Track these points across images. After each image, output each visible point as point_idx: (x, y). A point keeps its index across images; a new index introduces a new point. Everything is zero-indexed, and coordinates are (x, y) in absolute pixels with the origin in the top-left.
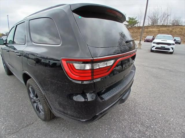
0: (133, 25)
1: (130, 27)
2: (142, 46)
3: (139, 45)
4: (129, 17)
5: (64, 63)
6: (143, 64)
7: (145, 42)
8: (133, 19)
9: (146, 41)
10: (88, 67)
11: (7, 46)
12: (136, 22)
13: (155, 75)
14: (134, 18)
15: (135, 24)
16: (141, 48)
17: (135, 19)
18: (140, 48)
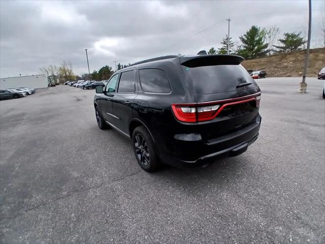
0: (296, 47)
1: (288, 51)
2: (307, 88)
3: (302, 86)
4: (286, 33)
5: (174, 108)
6: (298, 119)
7: (319, 79)
8: (293, 36)
9: (322, 77)
10: (193, 111)
11: (106, 94)
12: (300, 42)
13: (313, 136)
14: (296, 34)
15: (299, 45)
16: (307, 91)
17: (298, 35)
18: (304, 91)
